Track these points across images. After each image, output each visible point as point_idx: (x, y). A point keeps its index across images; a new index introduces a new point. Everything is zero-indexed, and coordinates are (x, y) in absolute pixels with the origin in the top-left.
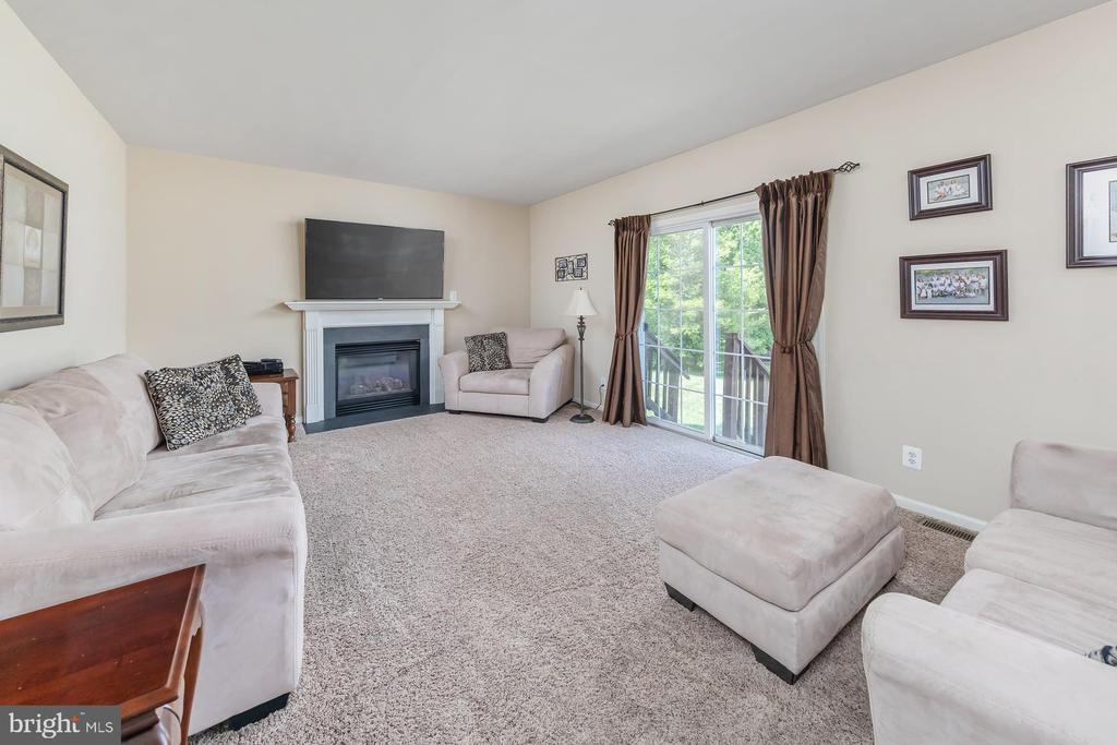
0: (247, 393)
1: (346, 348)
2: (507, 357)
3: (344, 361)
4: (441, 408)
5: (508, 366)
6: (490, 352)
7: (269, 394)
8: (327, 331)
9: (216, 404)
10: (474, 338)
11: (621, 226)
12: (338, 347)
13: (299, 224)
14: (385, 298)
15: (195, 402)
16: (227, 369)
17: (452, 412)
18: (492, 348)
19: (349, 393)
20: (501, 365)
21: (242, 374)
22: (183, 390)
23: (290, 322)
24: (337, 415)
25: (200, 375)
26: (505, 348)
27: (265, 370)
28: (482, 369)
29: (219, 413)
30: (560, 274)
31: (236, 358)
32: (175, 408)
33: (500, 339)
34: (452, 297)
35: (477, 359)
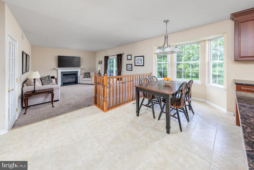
0: (51, 80)
1: (64, 75)
2: (90, 76)
3: (64, 77)
4: (79, 84)
5: (90, 77)
6: (87, 75)
7: (54, 80)
8: (61, 72)
9: (48, 81)
10: (85, 73)
11: (105, 57)
12: (63, 74)
13: (57, 56)
14: (71, 67)
15: (45, 80)
16: (48, 77)
17: (81, 84)
18: (88, 74)
19: (65, 81)
20: (89, 77)
21: (50, 78)
22: (44, 79)
23: (56, 71)
24: (63, 84)
25: (45, 77)
26: (90, 75)
27: (53, 77)
28: (86, 78)
29: (48, 82)
30: (99, 64)
31: (49, 76)
32: (43, 81)
33: (89, 73)
34: (82, 67)
35: (85, 76)
